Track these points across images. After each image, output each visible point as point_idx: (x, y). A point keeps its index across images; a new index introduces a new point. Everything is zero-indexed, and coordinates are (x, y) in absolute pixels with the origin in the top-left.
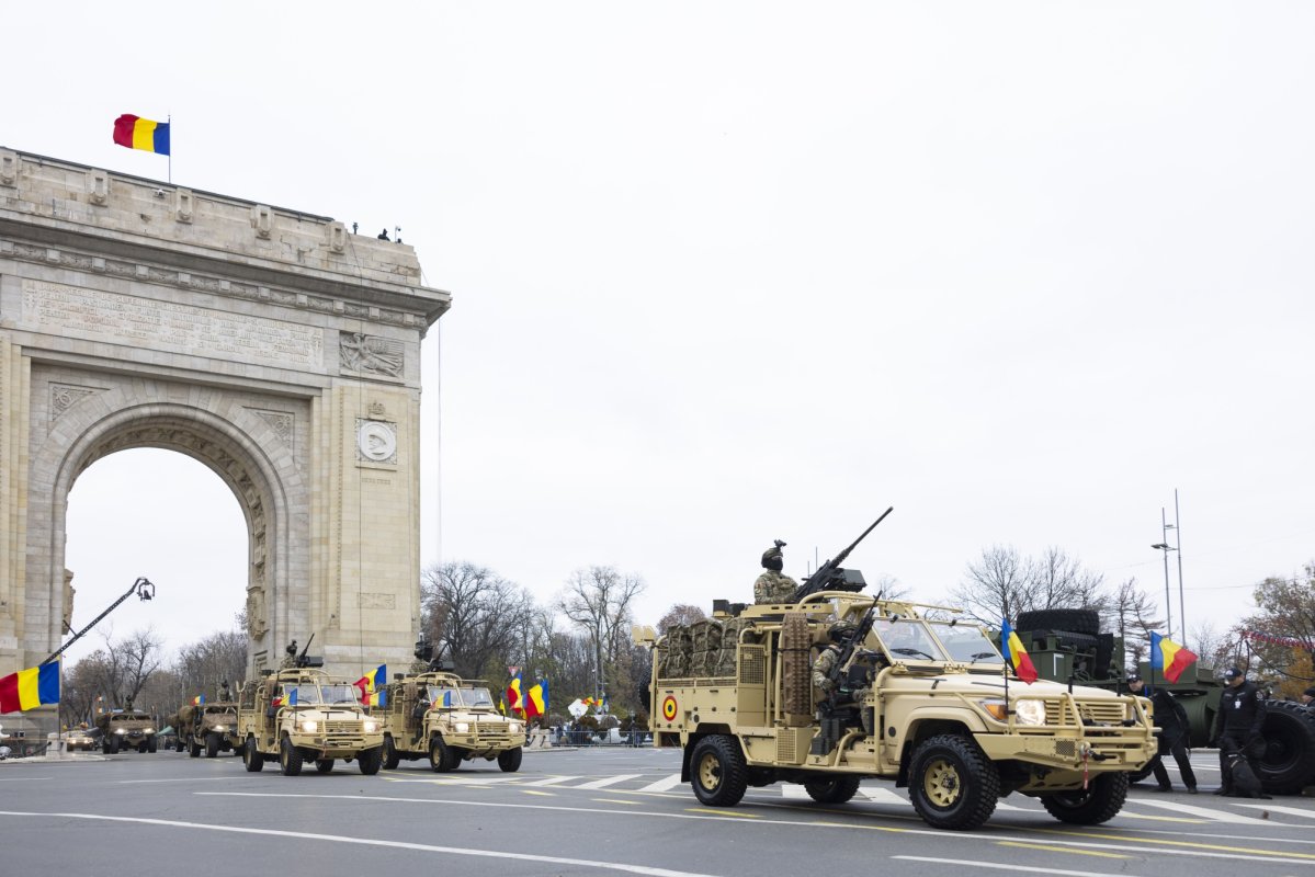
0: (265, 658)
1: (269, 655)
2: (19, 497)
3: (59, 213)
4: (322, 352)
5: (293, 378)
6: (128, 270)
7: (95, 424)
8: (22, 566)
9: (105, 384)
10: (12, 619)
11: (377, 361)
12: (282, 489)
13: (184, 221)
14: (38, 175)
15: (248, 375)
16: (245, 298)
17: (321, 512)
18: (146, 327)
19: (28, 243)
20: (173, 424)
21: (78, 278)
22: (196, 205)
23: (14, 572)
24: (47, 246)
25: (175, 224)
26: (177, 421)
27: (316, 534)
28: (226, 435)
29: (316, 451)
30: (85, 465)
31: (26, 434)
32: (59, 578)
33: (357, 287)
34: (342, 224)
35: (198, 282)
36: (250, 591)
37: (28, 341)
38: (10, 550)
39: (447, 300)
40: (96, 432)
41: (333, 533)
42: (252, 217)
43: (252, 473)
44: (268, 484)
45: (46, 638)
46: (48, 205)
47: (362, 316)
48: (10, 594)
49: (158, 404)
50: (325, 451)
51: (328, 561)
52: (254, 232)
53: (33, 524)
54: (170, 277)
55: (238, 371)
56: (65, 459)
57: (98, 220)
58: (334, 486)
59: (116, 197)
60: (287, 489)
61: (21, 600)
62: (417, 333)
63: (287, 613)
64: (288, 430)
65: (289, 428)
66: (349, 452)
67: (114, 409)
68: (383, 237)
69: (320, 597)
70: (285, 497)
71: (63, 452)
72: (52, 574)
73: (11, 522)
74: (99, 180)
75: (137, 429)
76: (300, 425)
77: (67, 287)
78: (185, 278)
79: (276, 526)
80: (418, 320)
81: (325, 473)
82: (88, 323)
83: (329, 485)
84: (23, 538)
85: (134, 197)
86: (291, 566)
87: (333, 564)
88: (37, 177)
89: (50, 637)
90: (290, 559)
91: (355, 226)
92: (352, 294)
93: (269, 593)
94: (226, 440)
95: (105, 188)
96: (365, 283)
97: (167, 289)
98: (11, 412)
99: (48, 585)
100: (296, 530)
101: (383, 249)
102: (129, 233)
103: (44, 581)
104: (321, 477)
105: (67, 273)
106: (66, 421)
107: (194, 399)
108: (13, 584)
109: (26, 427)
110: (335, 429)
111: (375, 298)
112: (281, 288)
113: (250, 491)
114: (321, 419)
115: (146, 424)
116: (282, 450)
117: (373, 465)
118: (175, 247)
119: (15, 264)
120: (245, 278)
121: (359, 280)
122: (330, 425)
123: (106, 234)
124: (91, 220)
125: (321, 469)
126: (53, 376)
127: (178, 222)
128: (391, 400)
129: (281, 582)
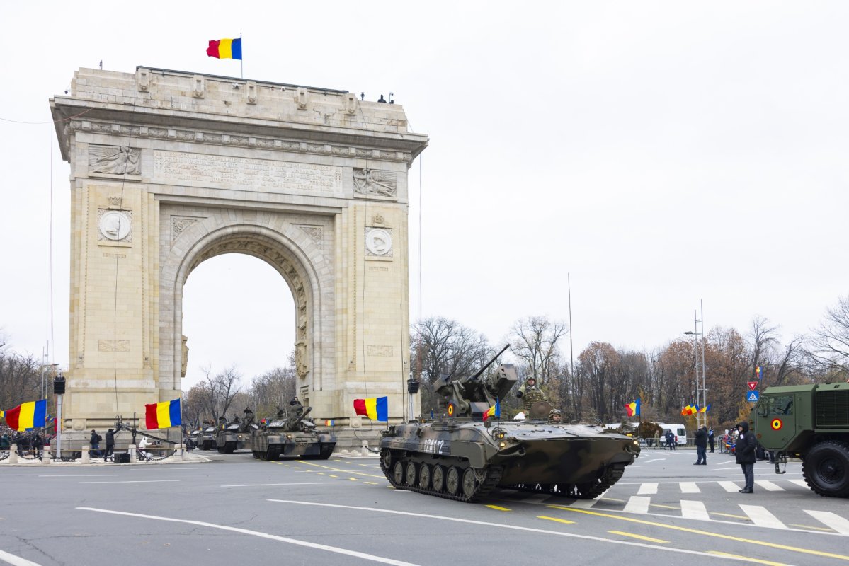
0: (307, 390)
1: (310, 389)
2: (154, 291)
3: (175, 106)
4: (341, 183)
5: (323, 202)
6: (217, 139)
7: (199, 241)
8: (157, 335)
9: (205, 215)
10: (152, 368)
11: (378, 187)
12: (317, 277)
13: (252, 103)
14: (163, 82)
15: (294, 203)
16: (291, 151)
17: (342, 292)
18: (228, 175)
19: (157, 127)
20: (247, 238)
21: (187, 147)
22: (259, 91)
23: (152, 338)
24: (168, 128)
25: (247, 106)
26: (249, 236)
27: (339, 306)
28: (280, 243)
29: (338, 250)
30: (193, 267)
31: (157, 250)
32: (179, 341)
33: (365, 137)
34: (354, 95)
35: (261, 143)
36: (297, 346)
37: (158, 190)
38: (150, 325)
39: (426, 140)
40: (200, 246)
41: (350, 305)
42: (295, 96)
43: (297, 267)
44: (307, 274)
45: (172, 380)
46: (168, 101)
47: (367, 156)
48: (150, 353)
49: (237, 225)
50: (344, 250)
51: (347, 325)
52: (296, 106)
53: (163, 308)
54: (244, 141)
55: (287, 200)
56: (181, 265)
57: (198, 107)
58: (351, 274)
59: (209, 91)
60: (320, 277)
61: (157, 357)
62: (406, 165)
63: (321, 361)
64: (320, 237)
65: (320, 236)
66: (360, 249)
67: (210, 231)
68: (382, 100)
69: (343, 349)
70: (318, 283)
71: (180, 260)
72: (175, 339)
73: (149, 307)
74: (199, 81)
75: (224, 242)
76: (328, 234)
77: (181, 154)
78: (253, 141)
79: (313, 302)
80: (406, 156)
81: (345, 265)
82: (194, 176)
83: (347, 273)
84: (157, 317)
85: (220, 90)
86: (323, 328)
87: (351, 327)
88: (161, 83)
89: (174, 379)
90: (323, 324)
91: (363, 95)
92: (362, 142)
93: (309, 347)
94: (280, 246)
95: (202, 86)
96: (370, 134)
97: (242, 149)
98: (149, 237)
99: (172, 346)
100: (326, 304)
101: (381, 109)
102: (217, 114)
103: (170, 344)
104: (342, 268)
105: (180, 144)
106: (181, 240)
107: (260, 220)
108: (152, 346)
109: (158, 245)
110: (351, 235)
111: (377, 144)
112: (314, 142)
113: (296, 279)
114: (341, 229)
115: (230, 239)
116: (316, 251)
117: (376, 258)
118: (246, 121)
119: (149, 141)
120: (290, 138)
121: (366, 132)
122: (347, 233)
123: (204, 117)
124: (194, 108)
125: (342, 263)
126: (173, 212)
127: (248, 104)
128: (388, 213)
129: (317, 340)
